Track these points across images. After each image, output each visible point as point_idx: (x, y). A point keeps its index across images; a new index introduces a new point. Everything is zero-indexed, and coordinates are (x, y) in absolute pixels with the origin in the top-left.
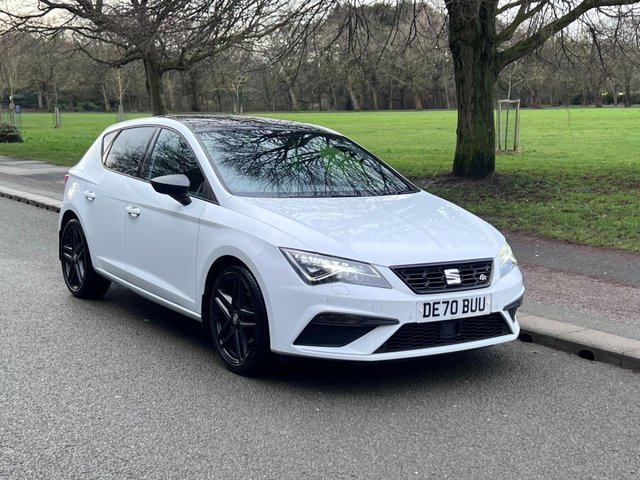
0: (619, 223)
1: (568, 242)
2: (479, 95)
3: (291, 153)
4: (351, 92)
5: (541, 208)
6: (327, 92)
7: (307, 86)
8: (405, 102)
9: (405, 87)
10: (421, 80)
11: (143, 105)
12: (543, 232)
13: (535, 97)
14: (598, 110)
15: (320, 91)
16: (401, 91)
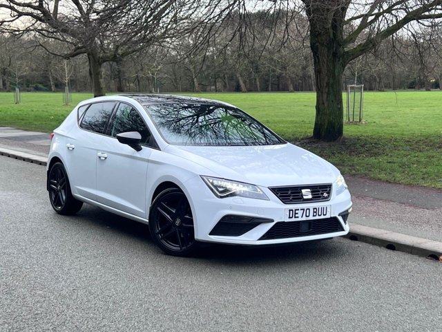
0: (424, 170)
1: (388, 182)
2: (331, 81)
3: (201, 118)
4: (240, 78)
5: (373, 160)
6: (221, 78)
7: (206, 73)
8: (281, 86)
9: (281, 74)
10: (293, 69)
11: (80, 87)
12: (372, 176)
13: (379, 83)
14: (427, 92)
15: (216, 77)
16: (278, 77)
